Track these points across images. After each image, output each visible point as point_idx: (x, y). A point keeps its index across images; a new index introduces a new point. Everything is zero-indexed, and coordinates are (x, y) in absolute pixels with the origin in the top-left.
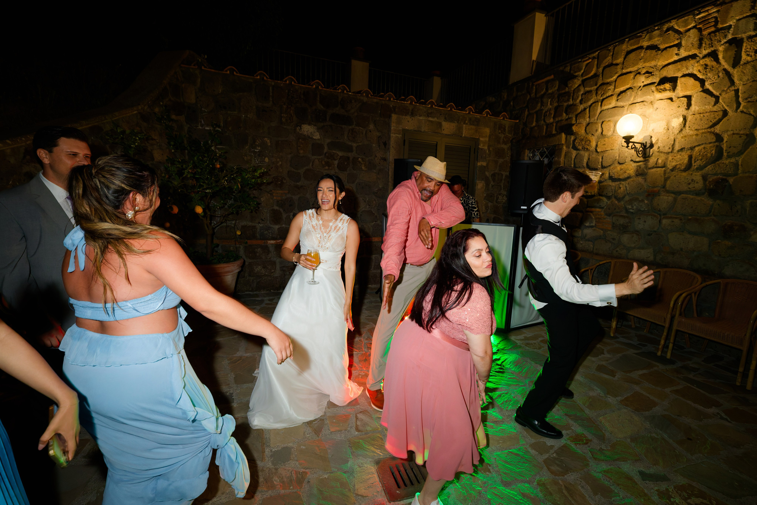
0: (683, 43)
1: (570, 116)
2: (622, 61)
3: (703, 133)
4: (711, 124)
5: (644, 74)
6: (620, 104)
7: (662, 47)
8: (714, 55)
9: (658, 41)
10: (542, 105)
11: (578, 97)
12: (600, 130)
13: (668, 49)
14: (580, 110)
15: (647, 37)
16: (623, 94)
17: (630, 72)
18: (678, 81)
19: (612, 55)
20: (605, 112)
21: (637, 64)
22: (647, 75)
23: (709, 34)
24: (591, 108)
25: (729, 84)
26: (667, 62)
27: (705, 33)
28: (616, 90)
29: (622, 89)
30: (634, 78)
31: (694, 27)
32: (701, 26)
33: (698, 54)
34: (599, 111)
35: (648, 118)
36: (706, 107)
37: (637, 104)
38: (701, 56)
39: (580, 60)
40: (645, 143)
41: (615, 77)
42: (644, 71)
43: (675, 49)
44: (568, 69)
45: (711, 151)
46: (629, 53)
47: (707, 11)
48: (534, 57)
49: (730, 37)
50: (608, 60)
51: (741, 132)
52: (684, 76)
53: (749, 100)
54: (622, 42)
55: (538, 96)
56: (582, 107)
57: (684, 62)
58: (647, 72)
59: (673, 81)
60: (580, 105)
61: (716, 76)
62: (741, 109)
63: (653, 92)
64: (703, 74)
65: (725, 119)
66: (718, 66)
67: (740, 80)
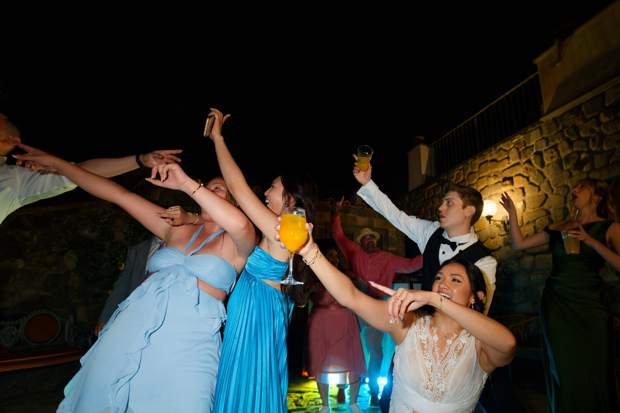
0: (510, 156)
2: (478, 170)
3: (537, 210)
4: (540, 204)
7: (499, 159)
8: (529, 162)
9: (496, 156)
10: (433, 203)
13: (503, 161)
15: (489, 155)
16: (483, 190)
17: (484, 176)
18: (514, 179)
19: (471, 166)
21: (487, 171)
22: (494, 177)
23: (523, 150)
25: (543, 178)
26: (504, 169)
27: (521, 149)
29: (482, 187)
30: (487, 180)
31: (514, 147)
32: (517, 146)
33: (521, 162)
36: (534, 193)
37: (493, 196)
39: (452, 172)
40: (503, 220)
41: (476, 180)
42: (492, 175)
43: (507, 161)
44: (446, 178)
45: (546, 221)
46: (481, 165)
47: (518, 138)
48: (423, 172)
49: (535, 151)
50: (469, 170)
51: (560, 206)
52: (516, 175)
54: (475, 159)
55: (429, 197)
57: (514, 168)
58: (494, 175)
59: (511, 179)
61: (534, 174)
62: (554, 192)
63: (500, 187)
64: (527, 173)
65: (548, 200)
66: (533, 168)
67: (548, 174)
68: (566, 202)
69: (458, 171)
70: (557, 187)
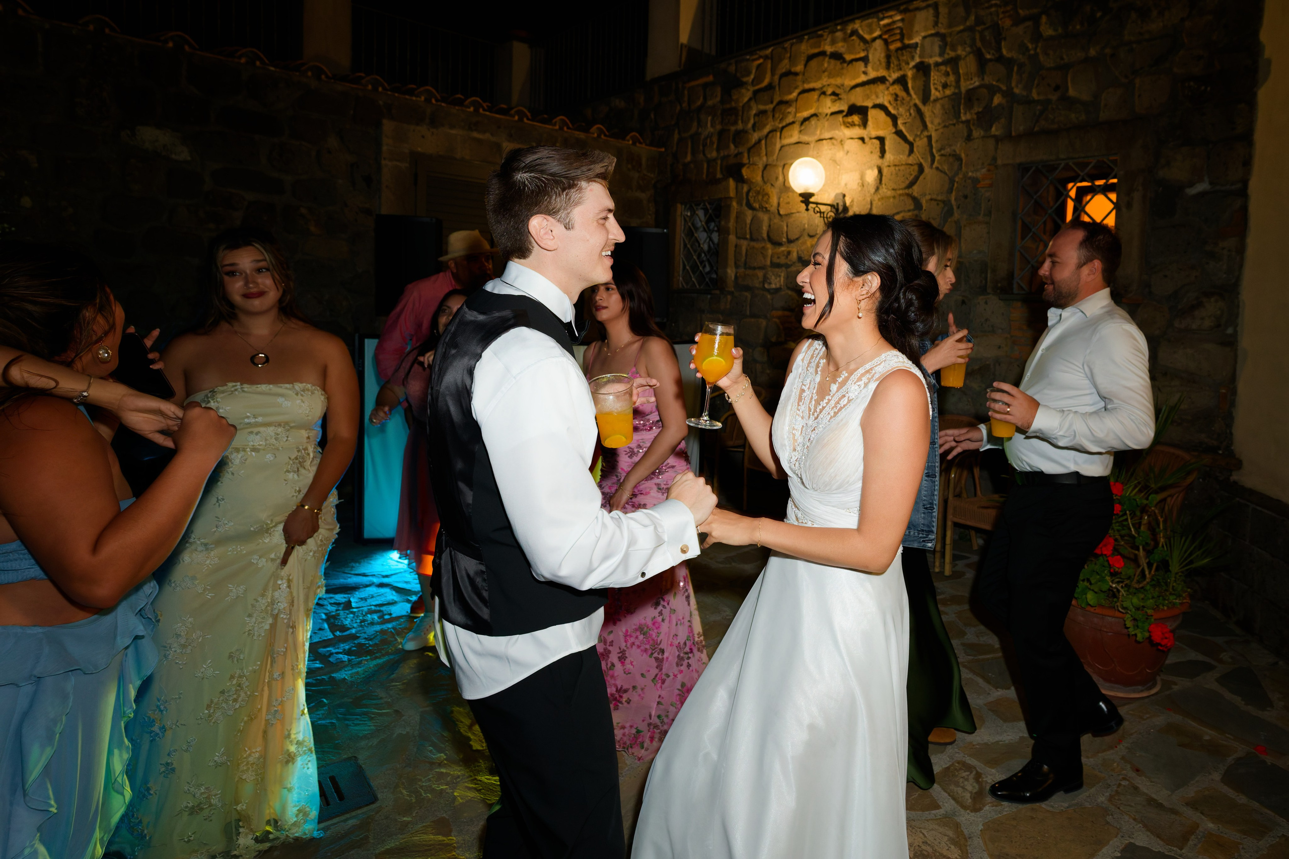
0: (870, 57)
1: (741, 150)
2: (802, 70)
3: (900, 195)
4: (907, 182)
5: (830, 95)
6: (805, 138)
7: (848, 57)
8: (903, 82)
9: (843, 47)
10: (699, 125)
11: (749, 119)
12: (781, 178)
13: (854, 63)
14: (753, 141)
15: (829, 40)
16: (807, 122)
17: (813, 90)
18: (869, 113)
19: (790, 57)
20: (787, 148)
21: (819, 78)
22: (833, 97)
23: (897, 50)
24: (768, 140)
25: (921, 127)
26: (853, 83)
27: (893, 47)
28: (798, 115)
29: (806, 114)
30: (818, 100)
31: (880, 37)
32: (886, 36)
33: (888, 78)
34: (778, 146)
35: (839, 165)
36: (901, 156)
37: (824, 141)
38: (891, 80)
39: (748, 57)
40: (835, 204)
41: (795, 94)
42: (829, 91)
43: (861, 65)
44: (732, 68)
46: (810, 58)
47: (891, 16)
48: (684, 38)
49: (917, 60)
50: (784, 66)
51: (939, 198)
52: (876, 106)
53: (943, 152)
54: (800, 39)
55: (692, 108)
56: (755, 136)
57: (872, 86)
58: (834, 94)
59: (863, 113)
60: (752, 132)
61: (908, 114)
62: (936, 164)
63: (841, 125)
64: (894, 108)
65: (921, 178)
66: (909, 98)
67: (932, 123)
68: (950, 191)
69: (761, 61)
70: (942, 155)
